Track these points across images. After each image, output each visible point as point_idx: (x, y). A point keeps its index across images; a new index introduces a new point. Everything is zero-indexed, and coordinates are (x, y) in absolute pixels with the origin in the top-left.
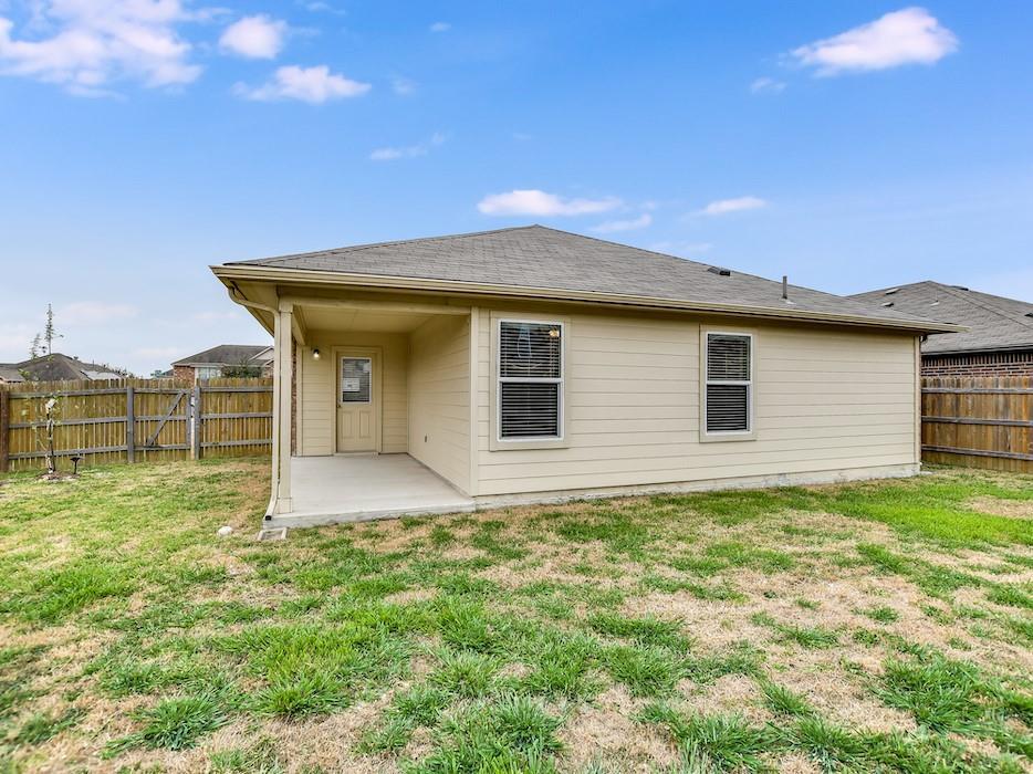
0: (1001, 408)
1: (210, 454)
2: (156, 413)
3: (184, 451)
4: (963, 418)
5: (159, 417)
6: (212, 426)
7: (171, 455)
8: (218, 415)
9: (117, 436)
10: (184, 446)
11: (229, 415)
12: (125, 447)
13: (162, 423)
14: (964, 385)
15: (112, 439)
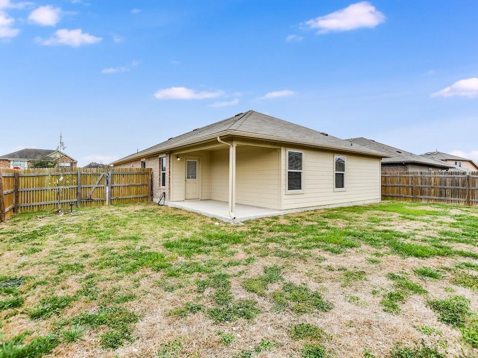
0: (398, 181)
1: (115, 203)
2: (91, 184)
3: (103, 202)
4: (388, 184)
5: (92, 186)
6: (116, 190)
7: (97, 203)
8: (118, 185)
9: (72, 195)
10: (104, 199)
11: (123, 184)
12: (76, 200)
13: (94, 188)
14: (388, 174)
15: (70, 196)
